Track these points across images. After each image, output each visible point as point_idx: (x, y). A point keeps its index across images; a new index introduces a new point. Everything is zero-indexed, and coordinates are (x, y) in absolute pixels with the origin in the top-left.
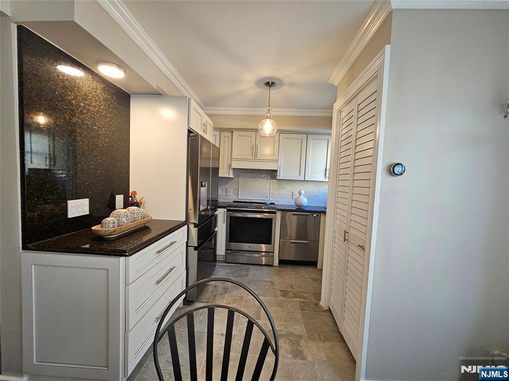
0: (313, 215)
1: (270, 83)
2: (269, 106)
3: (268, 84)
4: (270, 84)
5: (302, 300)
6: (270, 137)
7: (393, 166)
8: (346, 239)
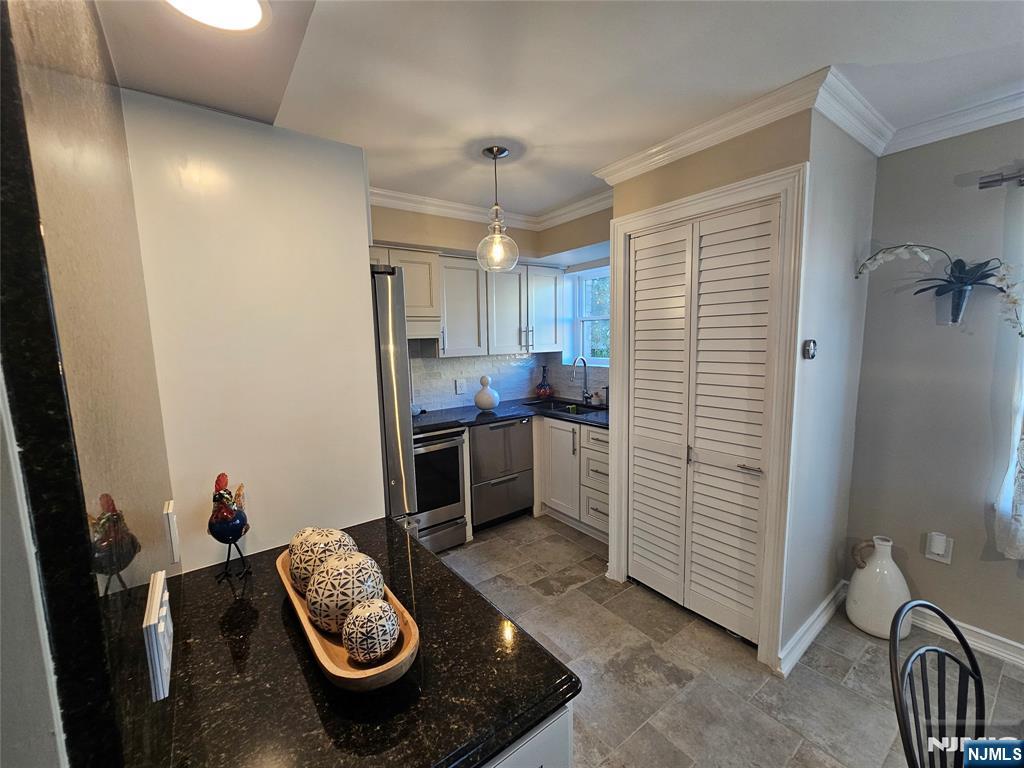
0: (521, 422)
1: (495, 149)
2: (496, 204)
3: (490, 150)
4: (493, 152)
5: (580, 584)
6: (505, 273)
7: (806, 344)
8: (689, 460)
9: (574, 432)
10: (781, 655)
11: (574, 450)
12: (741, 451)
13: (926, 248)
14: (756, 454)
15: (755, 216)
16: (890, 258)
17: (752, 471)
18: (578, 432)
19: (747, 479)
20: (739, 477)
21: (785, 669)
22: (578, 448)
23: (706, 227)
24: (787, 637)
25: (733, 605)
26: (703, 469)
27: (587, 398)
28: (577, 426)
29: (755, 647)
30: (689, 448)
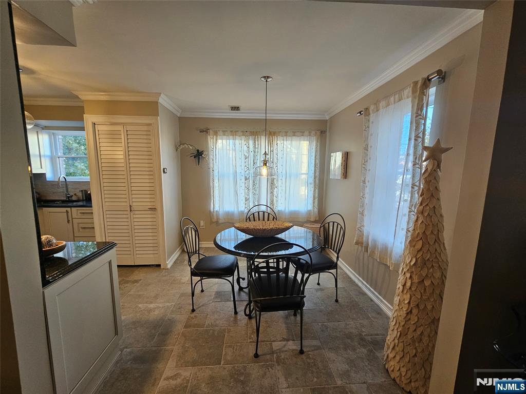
7: (164, 169)
8: (131, 211)
9: (67, 212)
10: (167, 263)
11: (68, 221)
12: (149, 204)
13: (191, 145)
14: (154, 204)
15: (145, 128)
16: (184, 146)
17: (153, 209)
18: (70, 211)
19: (152, 212)
20: (149, 212)
21: (169, 266)
22: (70, 219)
23: (129, 128)
24: (169, 258)
25: (152, 256)
26: (136, 212)
27: (69, 197)
28: (69, 209)
29: (159, 266)
30: (130, 206)
